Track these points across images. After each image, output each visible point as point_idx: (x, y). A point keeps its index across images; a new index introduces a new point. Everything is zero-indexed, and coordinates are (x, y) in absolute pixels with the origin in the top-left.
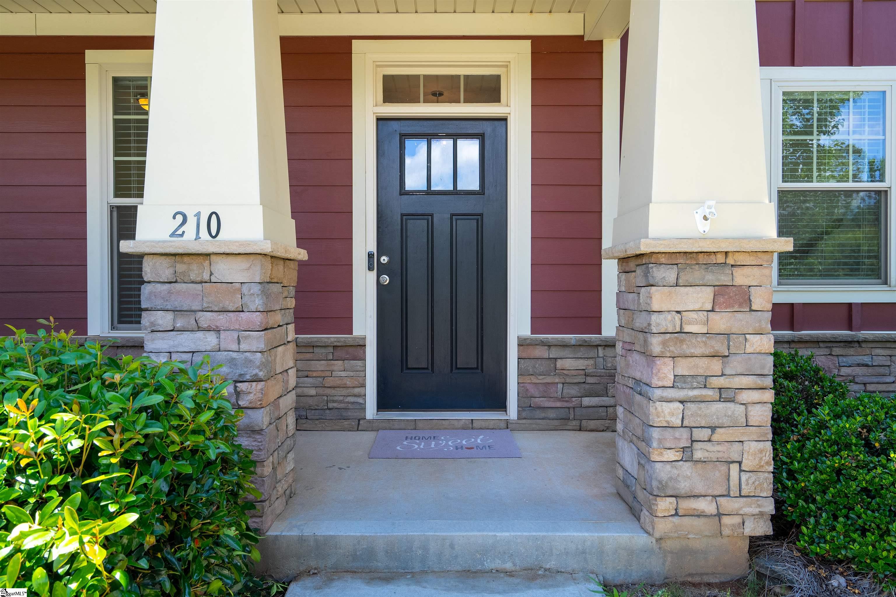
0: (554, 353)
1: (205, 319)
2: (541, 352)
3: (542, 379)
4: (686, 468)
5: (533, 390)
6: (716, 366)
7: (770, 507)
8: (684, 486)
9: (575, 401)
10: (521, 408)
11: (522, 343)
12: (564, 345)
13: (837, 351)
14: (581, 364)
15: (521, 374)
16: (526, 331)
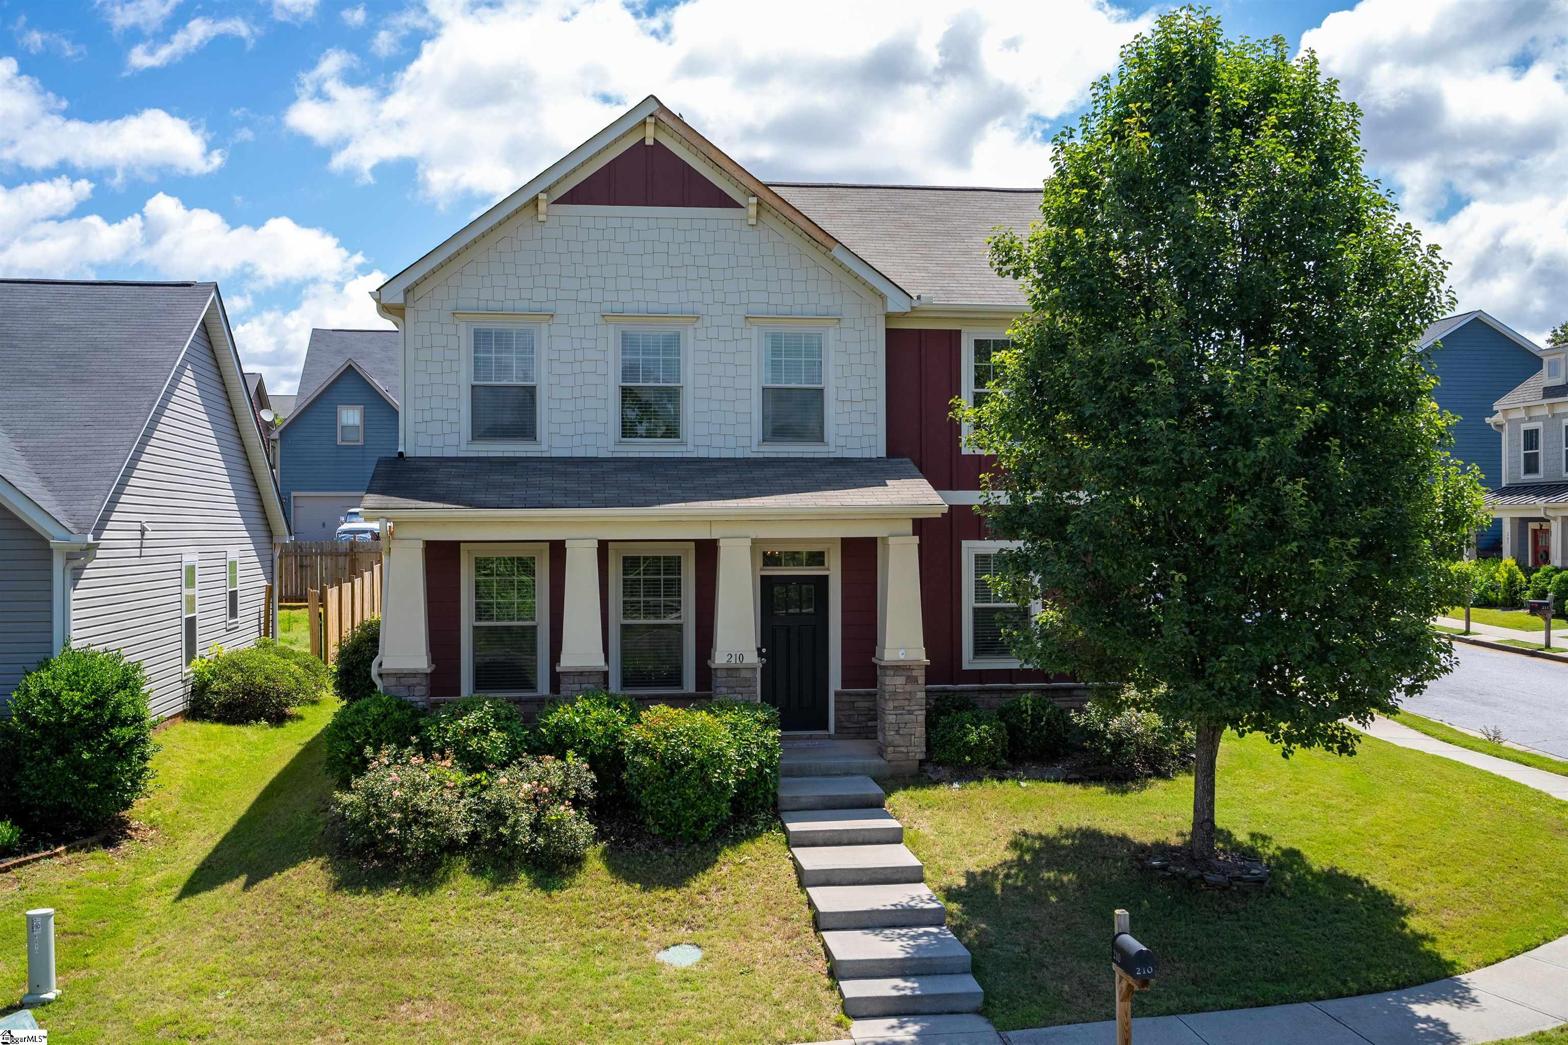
0: (853, 699)
1: (738, 689)
2: (845, 698)
3: (846, 713)
4: (897, 737)
5: (842, 719)
6: (907, 702)
7: (924, 749)
8: (896, 743)
9: (864, 724)
10: (836, 728)
11: (837, 694)
12: (858, 695)
13: (1003, 695)
14: (867, 704)
15: (836, 710)
16: (839, 688)
